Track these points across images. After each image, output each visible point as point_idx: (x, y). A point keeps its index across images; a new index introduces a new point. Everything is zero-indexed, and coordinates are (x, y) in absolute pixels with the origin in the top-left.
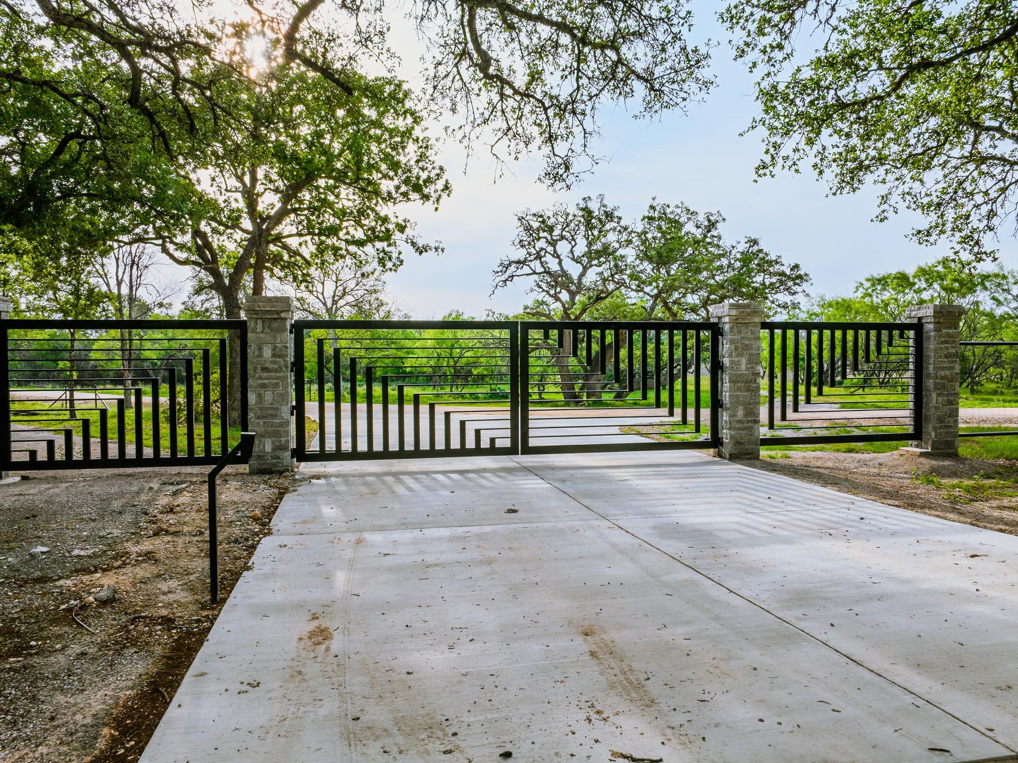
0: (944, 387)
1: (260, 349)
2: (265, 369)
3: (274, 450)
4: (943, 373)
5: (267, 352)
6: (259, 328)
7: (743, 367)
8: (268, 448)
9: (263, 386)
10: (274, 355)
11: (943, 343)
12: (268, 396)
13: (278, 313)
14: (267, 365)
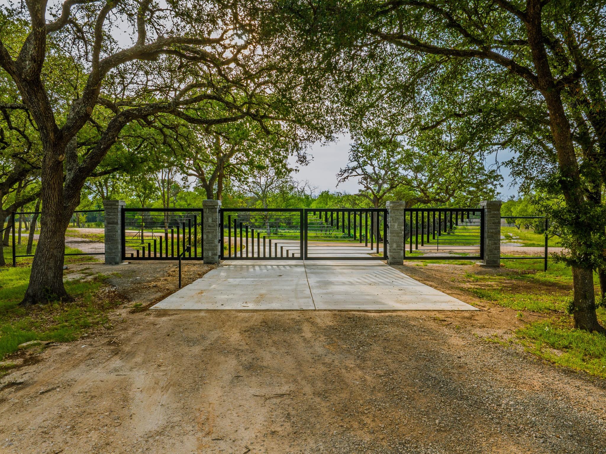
0: (492, 237)
1: (208, 219)
2: (209, 226)
3: (212, 255)
4: (491, 231)
5: (210, 220)
6: (207, 211)
7: (396, 227)
8: (210, 254)
9: (208, 232)
10: (212, 221)
11: (492, 217)
12: (210, 236)
13: (214, 206)
14: (210, 225)
